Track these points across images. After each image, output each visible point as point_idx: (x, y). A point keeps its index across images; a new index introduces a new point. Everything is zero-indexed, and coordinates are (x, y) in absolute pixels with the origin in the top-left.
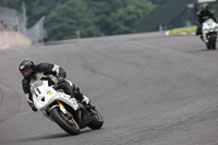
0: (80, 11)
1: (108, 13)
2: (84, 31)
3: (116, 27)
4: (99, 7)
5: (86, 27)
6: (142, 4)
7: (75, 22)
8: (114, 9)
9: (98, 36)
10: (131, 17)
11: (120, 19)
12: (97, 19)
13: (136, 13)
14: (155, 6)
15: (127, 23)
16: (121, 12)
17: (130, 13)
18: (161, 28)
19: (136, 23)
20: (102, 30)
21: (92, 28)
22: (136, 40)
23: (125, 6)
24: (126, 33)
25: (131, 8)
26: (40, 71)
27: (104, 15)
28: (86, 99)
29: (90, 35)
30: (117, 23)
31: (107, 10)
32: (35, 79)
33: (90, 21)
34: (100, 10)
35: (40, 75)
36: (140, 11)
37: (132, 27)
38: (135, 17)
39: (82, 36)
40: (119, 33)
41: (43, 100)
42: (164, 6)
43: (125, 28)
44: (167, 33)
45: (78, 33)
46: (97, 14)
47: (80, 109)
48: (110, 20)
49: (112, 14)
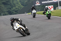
0: (3, 8)
1: (10, 9)
2: (4, 14)
3: (13, 13)
4: (8, 7)
5: (4, 12)
6: (20, 6)
7: (1, 11)
8: (12, 7)
9: (8, 15)
10: (17, 10)
11: (14, 10)
12: (7, 10)
13: (18, 8)
14: (24, 6)
15: (16, 11)
16: (14, 8)
17: (17, 8)
18: (25, 13)
19: (18, 11)
20: (9, 13)
21: (6, 13)
22: (18, 16)
23: (15, 6)
24: (15, 14)
25: (17, 7)
26: (15, 20)
27: (9, 9)
28: (26, 27)
29: (6, 15)
30: (13, 11)
31: (10, 8)
32: (14, 22)
33: (5, 11)
34: (8, 8)
35: (15, 21)
36: (19, 8)
37: (17, 13)
38: (18, 10)
39: (3, 15)
40: (14, 14)
41: (17, 27)
42: (26, 6)
43: (15, 13)
44: (27, 14)
45: (2, 14)
46: (7, 9)
47: (25, 30)
48: (11, 11)
49: (12, 9)
